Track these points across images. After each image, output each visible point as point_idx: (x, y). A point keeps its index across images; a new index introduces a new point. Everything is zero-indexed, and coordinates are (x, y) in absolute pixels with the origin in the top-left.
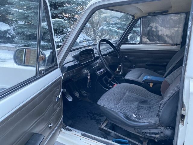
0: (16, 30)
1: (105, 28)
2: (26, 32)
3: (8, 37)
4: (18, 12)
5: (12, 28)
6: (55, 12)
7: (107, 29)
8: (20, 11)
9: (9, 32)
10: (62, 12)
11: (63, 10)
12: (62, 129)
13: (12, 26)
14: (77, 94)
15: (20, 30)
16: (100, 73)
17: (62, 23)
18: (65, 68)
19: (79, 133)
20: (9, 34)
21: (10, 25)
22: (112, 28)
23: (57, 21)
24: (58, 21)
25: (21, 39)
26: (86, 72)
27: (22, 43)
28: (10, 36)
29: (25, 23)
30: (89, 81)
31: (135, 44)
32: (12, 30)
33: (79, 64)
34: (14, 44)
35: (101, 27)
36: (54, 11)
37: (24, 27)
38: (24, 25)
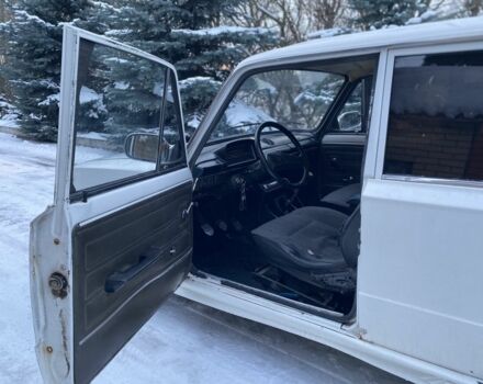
0: (111, 102)
1: (308, 97)
2: (130, 107)
3: (93, 118)
4: (119, 63)
5: (101, 96)
6: (196, 62)
7: (313, 99)
8: (122, 61)
9: (95, 106)
10: (213, 60)
11: (213, 55)
12: (190, 275)
13: (102, 92)
14: (223, 226)
15: (119, 103)
16: (270, 188)
17: (211, 86)
18: (199, 170)
19: (217, 281)
20: (95, 110)
21: (96, 91)
22: (324, 98)
23: (198, 82)
24: (202, 82)
25: (120, 123)
26: (237, 180)
27: (122, 132)
28: (96, 116)
29: (131, 86)
30: (243, 198)
31: (352, 132)
32: (101, 101)
33: (225, 166)
34: (105, 132)
35: (301, 95)
36: (194, 58)
37: (128, 95)
38: (128, 90)
